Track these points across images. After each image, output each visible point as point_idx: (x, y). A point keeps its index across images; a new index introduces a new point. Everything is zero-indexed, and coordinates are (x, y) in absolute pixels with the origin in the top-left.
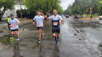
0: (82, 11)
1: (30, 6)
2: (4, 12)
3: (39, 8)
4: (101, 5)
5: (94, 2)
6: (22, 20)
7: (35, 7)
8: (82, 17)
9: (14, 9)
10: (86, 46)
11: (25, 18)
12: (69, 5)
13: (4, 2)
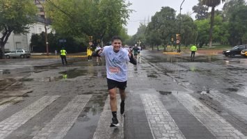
0: (164, 39)
2: (7, 39)
4: (199, 28)
6: (48, 55)
8: (165, 51)
12: (142, 24)
13: (11, 18)
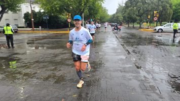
0: (140, 16)
1: (49, 7)
2: (2, 16)
3: (64, 10)
4: (174, 7)
5: (162, 2)
6: (33, 30)
7: (58, 9)
8: (140, 28)
9: (19, 10)
10: (137, 77)
11: (40, 27)
12: (120, 5)
